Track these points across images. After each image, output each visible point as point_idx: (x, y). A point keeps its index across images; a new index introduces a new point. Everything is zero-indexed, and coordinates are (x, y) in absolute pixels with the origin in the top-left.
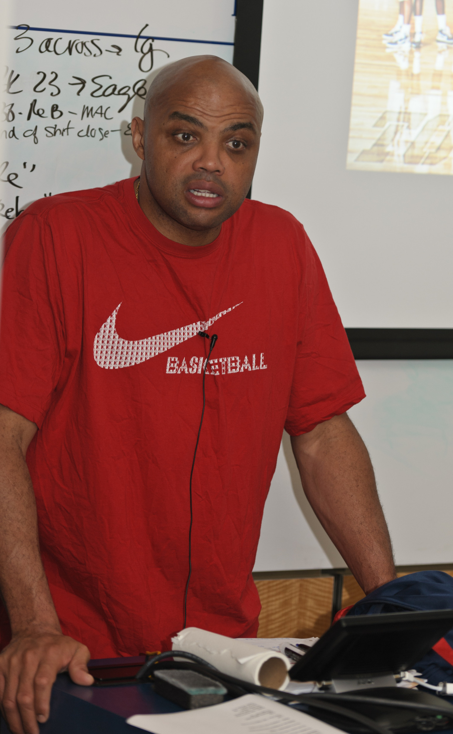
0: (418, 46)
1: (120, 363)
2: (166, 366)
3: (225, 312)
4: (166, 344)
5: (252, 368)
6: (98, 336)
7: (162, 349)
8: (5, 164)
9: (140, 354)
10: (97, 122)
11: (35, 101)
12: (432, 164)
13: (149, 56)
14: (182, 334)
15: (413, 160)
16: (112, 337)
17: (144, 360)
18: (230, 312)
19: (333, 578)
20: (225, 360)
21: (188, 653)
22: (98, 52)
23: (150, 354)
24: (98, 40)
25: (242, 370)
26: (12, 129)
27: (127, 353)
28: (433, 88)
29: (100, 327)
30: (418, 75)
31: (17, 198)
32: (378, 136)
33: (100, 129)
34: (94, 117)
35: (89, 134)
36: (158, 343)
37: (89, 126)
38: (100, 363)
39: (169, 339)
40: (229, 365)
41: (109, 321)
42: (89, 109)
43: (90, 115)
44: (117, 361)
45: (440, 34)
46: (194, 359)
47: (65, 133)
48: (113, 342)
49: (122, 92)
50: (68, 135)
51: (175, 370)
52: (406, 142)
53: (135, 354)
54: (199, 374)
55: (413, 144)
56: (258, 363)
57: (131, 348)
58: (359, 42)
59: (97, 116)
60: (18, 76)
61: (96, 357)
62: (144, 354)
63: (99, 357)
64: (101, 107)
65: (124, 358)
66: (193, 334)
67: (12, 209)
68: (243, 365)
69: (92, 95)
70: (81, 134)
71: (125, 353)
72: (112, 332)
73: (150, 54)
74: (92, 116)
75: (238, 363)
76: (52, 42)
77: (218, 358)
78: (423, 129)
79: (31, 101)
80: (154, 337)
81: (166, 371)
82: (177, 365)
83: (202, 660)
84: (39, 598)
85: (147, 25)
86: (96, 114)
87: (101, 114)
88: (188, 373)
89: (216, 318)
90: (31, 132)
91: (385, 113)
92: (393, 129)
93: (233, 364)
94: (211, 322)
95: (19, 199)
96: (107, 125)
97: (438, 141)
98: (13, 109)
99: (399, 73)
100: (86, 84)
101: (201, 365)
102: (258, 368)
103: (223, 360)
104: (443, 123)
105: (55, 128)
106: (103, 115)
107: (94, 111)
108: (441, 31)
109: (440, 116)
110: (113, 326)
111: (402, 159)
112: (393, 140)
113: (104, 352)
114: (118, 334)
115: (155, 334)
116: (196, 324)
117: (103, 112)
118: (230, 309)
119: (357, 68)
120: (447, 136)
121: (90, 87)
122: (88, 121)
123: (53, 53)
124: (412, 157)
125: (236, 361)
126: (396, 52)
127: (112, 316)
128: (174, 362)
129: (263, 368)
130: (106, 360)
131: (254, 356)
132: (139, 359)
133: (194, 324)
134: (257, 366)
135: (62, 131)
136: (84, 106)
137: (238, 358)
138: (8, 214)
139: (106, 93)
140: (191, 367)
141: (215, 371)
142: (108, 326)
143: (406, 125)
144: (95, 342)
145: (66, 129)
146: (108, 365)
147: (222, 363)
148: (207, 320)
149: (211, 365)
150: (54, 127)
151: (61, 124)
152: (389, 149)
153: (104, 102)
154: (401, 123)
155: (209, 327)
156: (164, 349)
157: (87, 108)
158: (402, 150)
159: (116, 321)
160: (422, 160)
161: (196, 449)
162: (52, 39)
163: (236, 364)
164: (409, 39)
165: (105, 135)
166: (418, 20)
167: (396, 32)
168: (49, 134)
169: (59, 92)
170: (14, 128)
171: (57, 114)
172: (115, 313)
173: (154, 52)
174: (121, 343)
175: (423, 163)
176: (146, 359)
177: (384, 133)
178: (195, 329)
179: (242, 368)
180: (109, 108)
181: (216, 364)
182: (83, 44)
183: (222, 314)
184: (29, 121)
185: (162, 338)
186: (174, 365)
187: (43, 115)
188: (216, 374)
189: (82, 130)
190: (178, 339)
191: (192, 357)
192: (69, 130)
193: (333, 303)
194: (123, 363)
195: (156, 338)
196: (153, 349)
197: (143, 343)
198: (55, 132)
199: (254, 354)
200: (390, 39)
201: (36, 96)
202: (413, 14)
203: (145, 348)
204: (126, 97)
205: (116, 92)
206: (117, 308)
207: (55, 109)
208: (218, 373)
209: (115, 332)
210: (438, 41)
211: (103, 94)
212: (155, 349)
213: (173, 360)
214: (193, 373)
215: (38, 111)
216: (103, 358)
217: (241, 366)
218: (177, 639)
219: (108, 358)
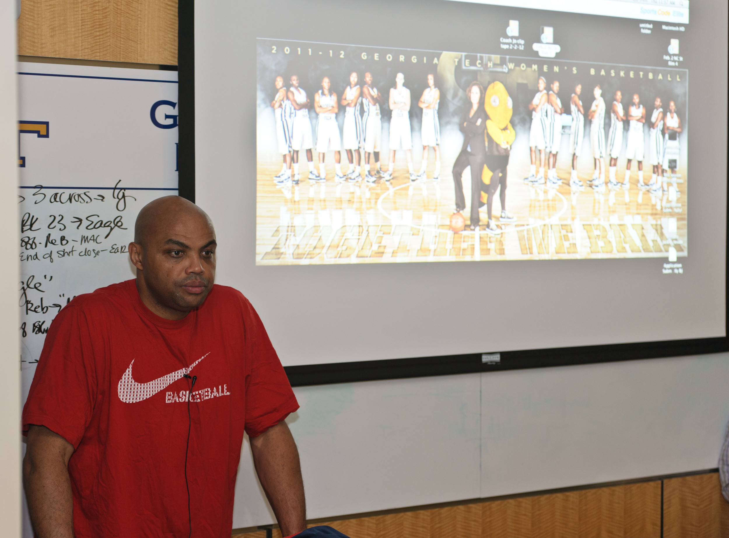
0: (297, 182)
1: (136, 399)
2: (166, 398)
3: (200, 360)
4: (164, 384)
5: (219, 395)
6: (121, 382)
7: (162, 387)
8: (32, 277)
9: (148, 391)
10: (91, 246)
11: (49, 234)
12: (311, 258)
13: (123, 200)
14: (174, 376)
15: (299, 256)
16: (130, 382)
17: (151, 395)
18: (203, 359)
19: (265, 531)
20: (203, 391)
22: (89, 200)
23: (155, 391)
24: (89, 192)
25: (213, 397)
26: (35, 254)
27: (140, 392)
28: (309, 209)
29: (122, 375)
30: (298, 202)
31: (42, 299)
32: (275, 243)
33: (94, 250)
34: (89, 242)
35: (87, 254)
36: (159, 384)
37: (86, 249)
38: (123, 399)
39: (166, 380)
40: (204, 394)
41: (127, 371)
42: (86, 237)
43: (86, 241)
44: (134, 398)
45: (310, 174)
46: (183, 392)
47: (71, 254)
48: (131, 385)
49: (106, 225)
50: (72, 255)
51: (171, 400)
52: (294, 245)
53: (145, 392)
54: (186, 402)
55: (298, 246)
56: (223, 391)
57: (142, 388)
58: (258, 183)
59: (91, 242)
60: (37, 219)
61: (120, 396)
62: (151, 391)
63: (122, 396)
64: (93, 236)
65: (139, 395)
66: (180, 376)
67: (39, 306)
68: (213, 394)
69: (87, 228)
70: (81, 254)
71: (139, 392)
72: (130, 378)
73: (123, 199)
74: (88, 242)
75: (209, 393)
76: (58, 196)
77: (198, 391)
78: (304, 236)
79: (47, 235)
80: (156, 380)
81: (166, 402)
82: (172, 397)
85: (120, 181)
86: (90, 241)
87: (94, 240)
88: (179, 401)
89: (194, 365)
90: (48, 255)
91: (278, 227)
92: (285, 237)
93: (206, 394)
94: (191, 368)
95: (43, 299)
96: (98, 247)
97: (314, 243)
98: (35, 241)
99: (286, 201)
100: (82, 222)
101: (187, 396)
102: (223, 395)
103: (202, 392)
104: (316, 231)
105: (64, 252)
106: (95, 241)
107: (89, 239)
108: (311, 172)
109: (315, 226)
110: (130, 375)
111: (291, 256)
112: (285, 244)
113: (125, 392)
114: (134, 379)
115: (157, 378)
116: (182, 370)
117: (95, 239)
118: (203, 357)
119: (258, 199)
120: (320, 239)
121: (85, 223)
122: (85, 245)
123: (59, 202)
124: (298, 254)
125: (208, 391)
126: (283, 188)
127: (129, 368)
128: (170, 395)
129: (226, 394)
130: (127, 397)
131: (220, 387)
132: (148, 395)
133: (181, 370)
134: (222, 393)
135: (68, 252)
136: (82, 236)
137: (209, 389)
138: (36, 310)
139: (96, 226)
140: (180, 398)
141: (197, 399)
142: (127, 375)
143: (293, 234)
144: (119, 385)
145: (71, 252)
146: (128, 401)
147: (201, 394)
148: (188, 367)
149: (194, 395)
150: (63, 250)
151: (68, 248)
152: (282, 250)
153: (95, 232)
154: (289, 233)
155: (190, 371)
156: (163, 387)
157: (84, 237)
158: (291, 251)
159: (132, 371)
160: (305, 256)
161: (187, 451)
162: (58, 193)
163: (208, 393)
164: (291, 178)
165: (97, 253)
166: (295, 166)
167: (282, 175)
168: (60, 256)
169: (65, 227)
170: (36, 253)
171: (64, 242)
172: (131, 366)
173: (126, 198)
174: (136, 385)
175: (306, 258)
176: (152, 394)
177: (279, 240)
178: (182, 373)
179: (212, 396)
180: (99, 236)
181: (197, 394)
182: (79, 195)
183: (198, 362)
184: (46, 248)
185: (162, 380)
186: (170, 397)
187: (55, 244)
188: (198, 401)
189: (82, 252)
190: (171, 380)
191: (181, 391)
192: (73, 252)
193: (273, 349)
194: (138, 399)
195: (157, 380)
196: (156, 387)
197: (150, 384)
198: (64, 254)
199: (220, 385)
200: (278, 179)
201: (50, 231)
202: (292, 162)
203: (151, 388)
204: (109, 228)
205: (103, 225)
206: (132, 363)
207: (63, 239)
208: (199, 400)
209: (132, 378)
210: (310, 179)
211: (94, 227)
212: (158, 387)
213: (169, 393)
214: (182, 401)
215: (52, 241)
216: (125, 396)
217: (212, 394)
219: (128, 396)
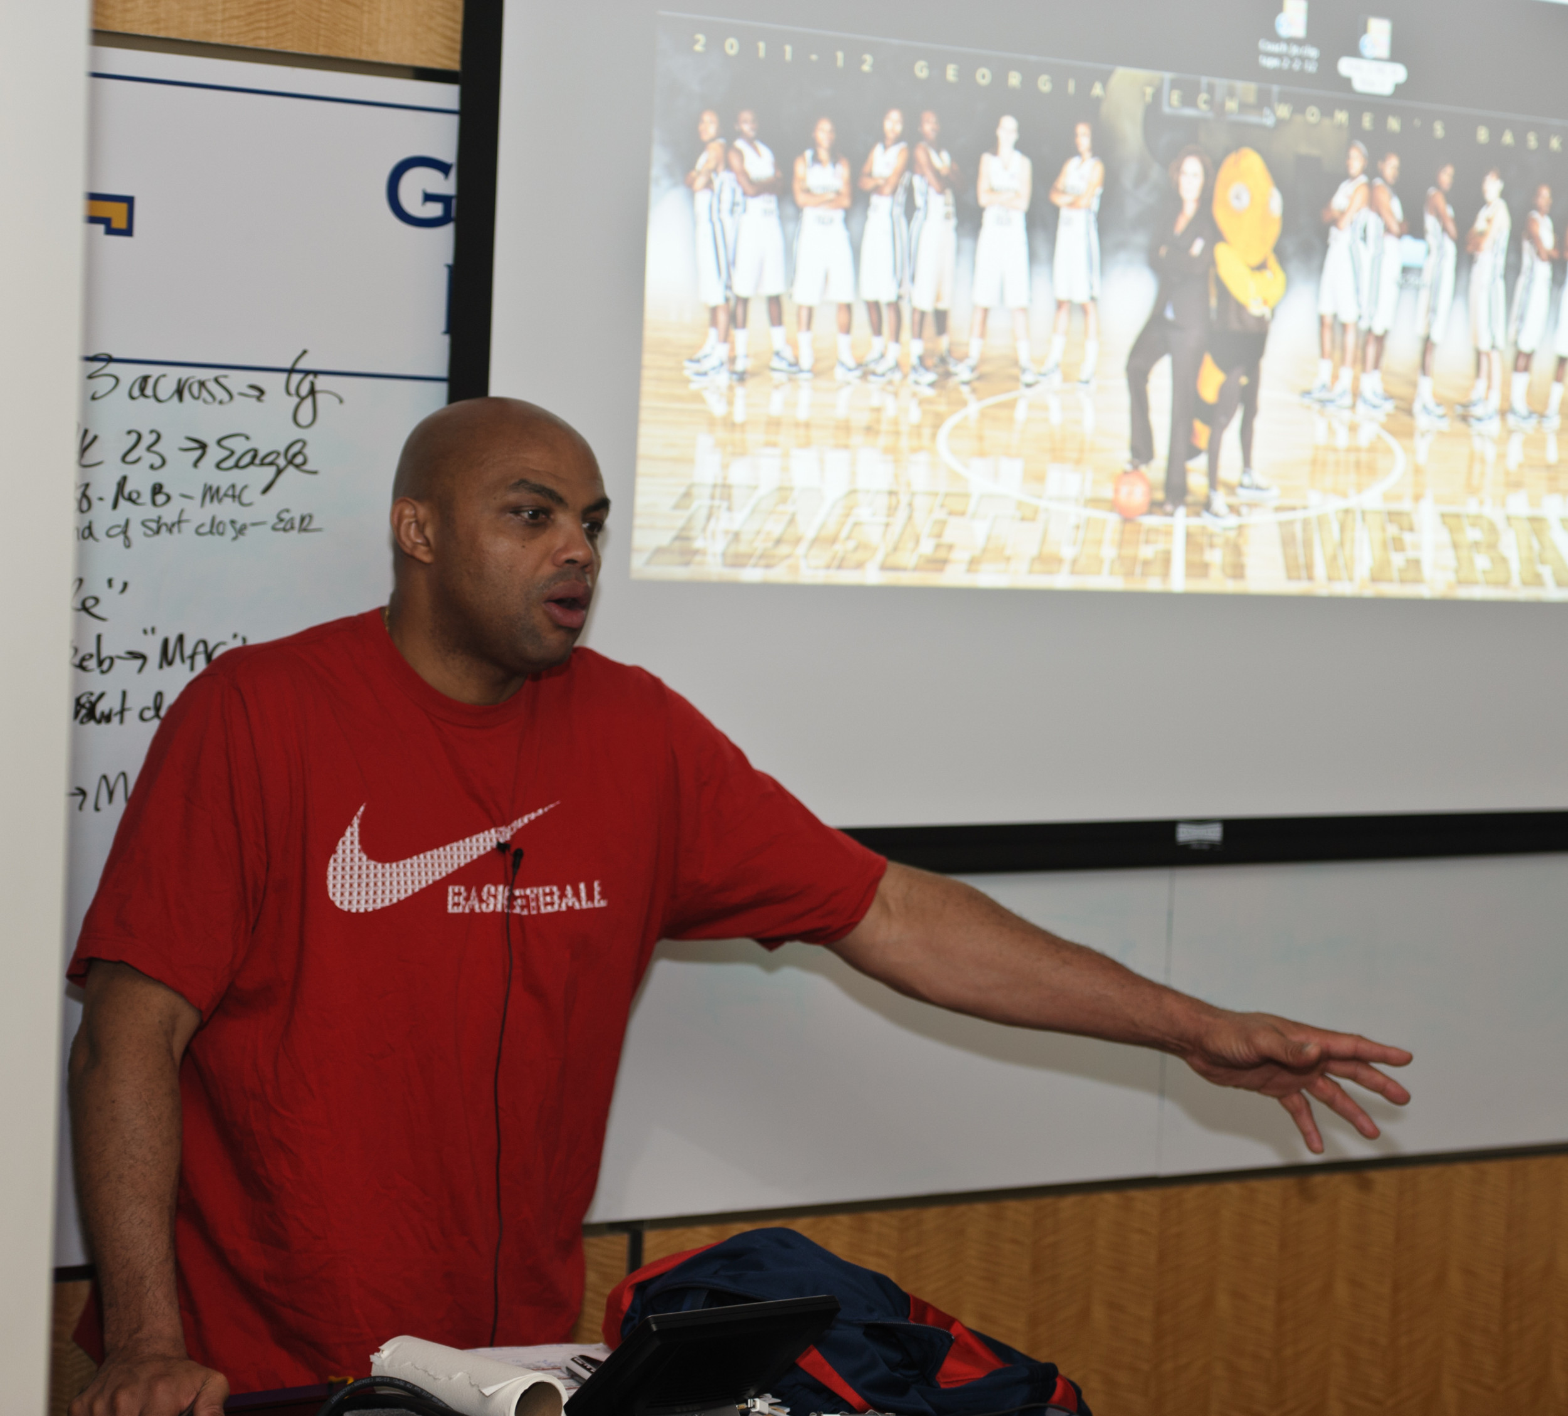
0: (742, 377)
1: (374, 901)
2: (447, 901)
3: (533, 816)
4: (443, 865)
5: (580, 905)
6: (335, 861)
7: (437, 874)
8: (77, 583)
9: (403, 884)
10: (226, 510)
11: (125, 478)
12: (768, 566)
13: (310, 401)
14: (468, 848)
15: (738, 561)
16: (356, 859)
17: (410, 893)
18: (541, 815)
21: (399, 1380)
22: (226, 397)
23: (420, 883)
24: (227, 377)
25: (564, 908)
26: (87, 525)
27: (383, 884)
28: (768, 445)
29: (336, 844)
30: (743, 425)
31: (99, 637)
32: (680, 523)
33: (233, 522)
34: (222, 502)
35: (214, 530)
36: (430, 865)
37: (214, 518)
38: (342, 903)
39: (449, 857)
40: (541, 899)
41: (348, 834)
42: (214, 489)
43: (215, 499)
44: (369, 899)
45: (776, 359)
46: (489, 889)
47: (175, 529)
48: (360, 868)
49: (267, 461)
50: (180, 532)
51: (461, 907)
52: (726, 532)
53: (395, 884)
54: (498, 913)
55: (737, 535)
56: (590, 897)
57: (388, 875)
59: (228, 501)
60: (96, 437)
61: (334, 895)
62: (410, 883)
63: (338, 894)
64: (234, 486)
65: (379, 892)
66: (485, 848)
67: (91, 656)
68: (564, 900)
70: (202, 530)
71: (380, 884)
72: (356, 851)
73: (311, 399)
74: (220, 501)
75: (556, 897)
76: (151, 382)
77: (526, 888)
78: (753, 511)
79: (117, 478)
80: (421, 856)
81: (447, 909)
82: (464, 899)
83: (422, 1390)
84: (154, 1294)
85: (305, 352)
86: (225, 498)
87: (233, 496)
88: (481, 911)
89: (519, 824)
90: (120, 530)
91: (691, 486)
92: (704, 512)
93: (549, 899)
94: (514, 829)
95: (101, 638)
96: (243, 516)
97: (776, 528)
98: (88, 493)
99: (712, 422)
100: (208, 450)
101: (500, 897)
102: (592, 906)
103: (532, 892)
104: (784, 501)
105: (158, 522)
106: (237, 499)
107: (222, 492)
108: (777, 354)
109: (780, 489)
110: (356, 842)
111: (719, 560)
112: (704, 529)
113: (347, 886)
114: (366, 853)
115: (423, 852)
116: (489, 832)
117: (237, 494)
118: (540, 812)
119: (644, 415)
120: (792, 521)
121: (215, 453)
122: (214, 509)
123: (153, 399)
124: (737, 556)
125: (551, 894)
126: (706, 389)
127: (352, 826)
128: (459, 894)
129: (600, 905)
130: (351, 899)
131: (582, 886)
132: (403, 892)
133: (486, 832)
134: (589, 902)
135: (170, 525)
136: (205, 485)
137: (555, 889)
138: (85, 664)
139: (242, 464)
140: (484, 902)
141: (520, 908)
142: (348, 843)
143: (725, 504)
144: (331, 869)
145: (176, 523)
147: (531, 896)
148: (507, 826)
149: (516, 898)
150: (157, 520)
151: (169, 514)
152: (698, 544)
153: (238, 477)
154: (717, 503)
155: (510, 837)
156: (440, 874)
157: (211, 488)
158: (719, 546)
159: (360, 833)
160: (752, 561)
162: (149, 376)
163: (552, 898)
164: (726, 367)
165: (241, 531)
166: (740, 336)
167: (706, 356)
168: (150, 532)
169: (164, 462)
170: (90, 522)
171: (160, 499)
172: (356, 822)
173: (318, 396)
174: (372, 867)
175: (755, 566)
176: (413, 891)
177: (690, 519)
178: (488, 840)
179: (564, 906)
180: (246, 487)
181: (523, 897)
182: (202, 384)
183: (529, 820)
184: (115, 511)
185: (436, 857)
186: (459, 899)
187: (138, 501)
188: (522, 913)
189: (204, 525)
190: (462, 857)
191: (485, 886)
192: (182, 524)
194: (379, 901)
195: (425, 857)
196: (423, 874)
197: (405, 866)
198: (158, 527)
199: (583, 882)
200: (695, 367)
201: (126, 470)
202: (732, 326)
203: (409, 874)
204: (272, 470)
205: (257, 461)
206: (360, 813)
207: (157, 490)
208: (526, 911)
209: (360, 851)
210: (774, 370)
211: (237, 466)
212: (426, 874)
213: (456, 890)
214: (488, 911)
215: (130, 494)
216: (347, 894)
217: (561, 902)
218: (380, 1357)
219: (355, 894)
